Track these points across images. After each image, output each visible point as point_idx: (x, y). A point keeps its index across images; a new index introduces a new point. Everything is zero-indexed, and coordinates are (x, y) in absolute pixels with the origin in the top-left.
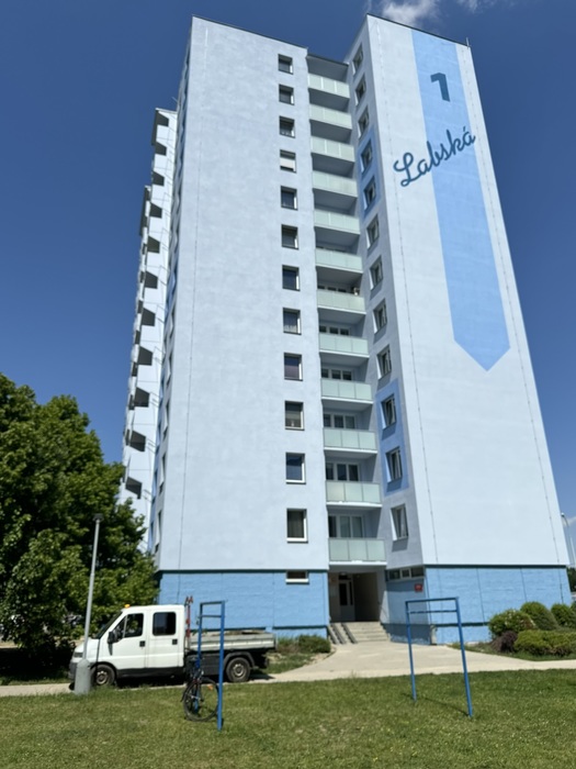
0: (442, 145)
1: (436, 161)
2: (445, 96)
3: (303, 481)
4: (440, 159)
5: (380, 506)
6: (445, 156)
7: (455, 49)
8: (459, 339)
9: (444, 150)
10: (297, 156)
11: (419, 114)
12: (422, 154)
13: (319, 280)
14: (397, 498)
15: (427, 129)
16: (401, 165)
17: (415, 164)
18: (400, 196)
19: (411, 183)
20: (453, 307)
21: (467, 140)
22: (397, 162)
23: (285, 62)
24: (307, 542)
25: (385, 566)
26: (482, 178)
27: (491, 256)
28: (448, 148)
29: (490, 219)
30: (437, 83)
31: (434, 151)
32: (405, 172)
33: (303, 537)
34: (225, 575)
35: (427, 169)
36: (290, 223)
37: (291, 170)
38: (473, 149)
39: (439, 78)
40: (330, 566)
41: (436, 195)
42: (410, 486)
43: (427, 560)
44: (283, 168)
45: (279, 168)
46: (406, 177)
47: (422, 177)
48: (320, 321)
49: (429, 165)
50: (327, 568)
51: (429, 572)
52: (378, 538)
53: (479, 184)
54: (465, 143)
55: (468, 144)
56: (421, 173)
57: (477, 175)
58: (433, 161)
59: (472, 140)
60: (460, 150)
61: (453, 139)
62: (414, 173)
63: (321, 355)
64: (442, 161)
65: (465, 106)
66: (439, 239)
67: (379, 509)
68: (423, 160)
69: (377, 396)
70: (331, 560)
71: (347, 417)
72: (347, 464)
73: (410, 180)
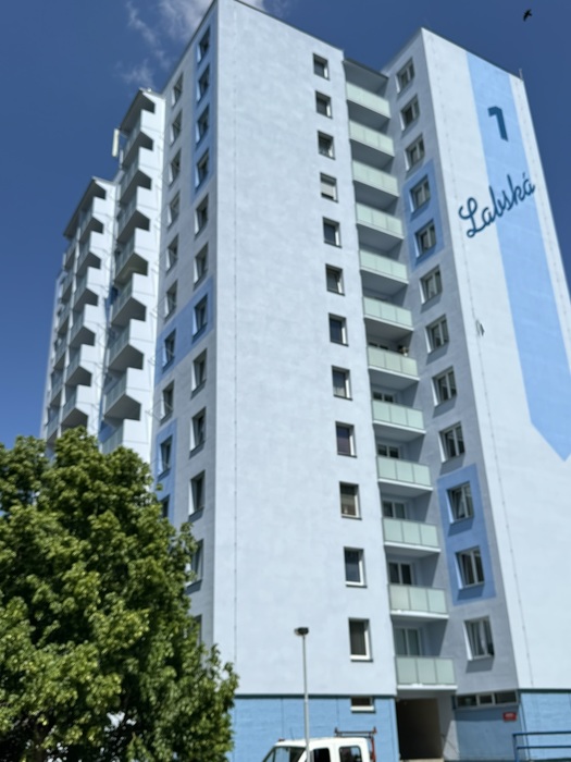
0: (504, 192)
1: (499, 210)
2: (504, 135)
3: (362, 584)
4: (503, 208)
5: (446, 617)
6: (508, 206)
7: (508, 80)
8: (536, 421)
9: (506, 198)
10: (339, 182)
11: (480, 154)
12: (485, 201)
13: (369, 335)
14: (476, 609)
15: (489, 172)
16: (465, 212)
17: (479, 212)
18: (467, 248)
19: (477, 234)
20: (527, 383)
21: (528, 189)
22: (461, 208)
23: (320, 64)
24: (371, 661)
25: (454, 691)
26: (545, 236)
27: (558, 327)
28: (510, 196)
29: (554, 283)
30: (495, 117)
31: (497, 198)
32: (469, 220)
33: (364, 653)
34: (286, 701)
35: (492, 220)
36: (335, 263)
37: (330, 198)
38: (533, 200)
39: (495, 111)
40: (399, 691)
41: (502, 252)
42: (498, 595)
43: (524, 684)
44: (324, 195)
45: (319, 196)
46: (471, 227)
47: (487, 228)
48: (373, 385)
49: (492, 214)
50: (394, 693)
51: (525, 697)
52: (441, 656)
53: (541, 241)
54: (526, 193)
55: (529, 194)
56: (486, 224)
57: (539, 231)
58: (496, 211)
59: (532, 190)
60: (522, 199)
61: (514, 186)
62: (479, 224)
63: (376, 427)
64: (506, 211)
65: (523, 149)
66: (506, 302)
67: (443, 623)
68: (486, 209)
69: (439, 481)
70: (398, 683)
71: (397, 505)
72: (400, 562)
73: (475, 231)
